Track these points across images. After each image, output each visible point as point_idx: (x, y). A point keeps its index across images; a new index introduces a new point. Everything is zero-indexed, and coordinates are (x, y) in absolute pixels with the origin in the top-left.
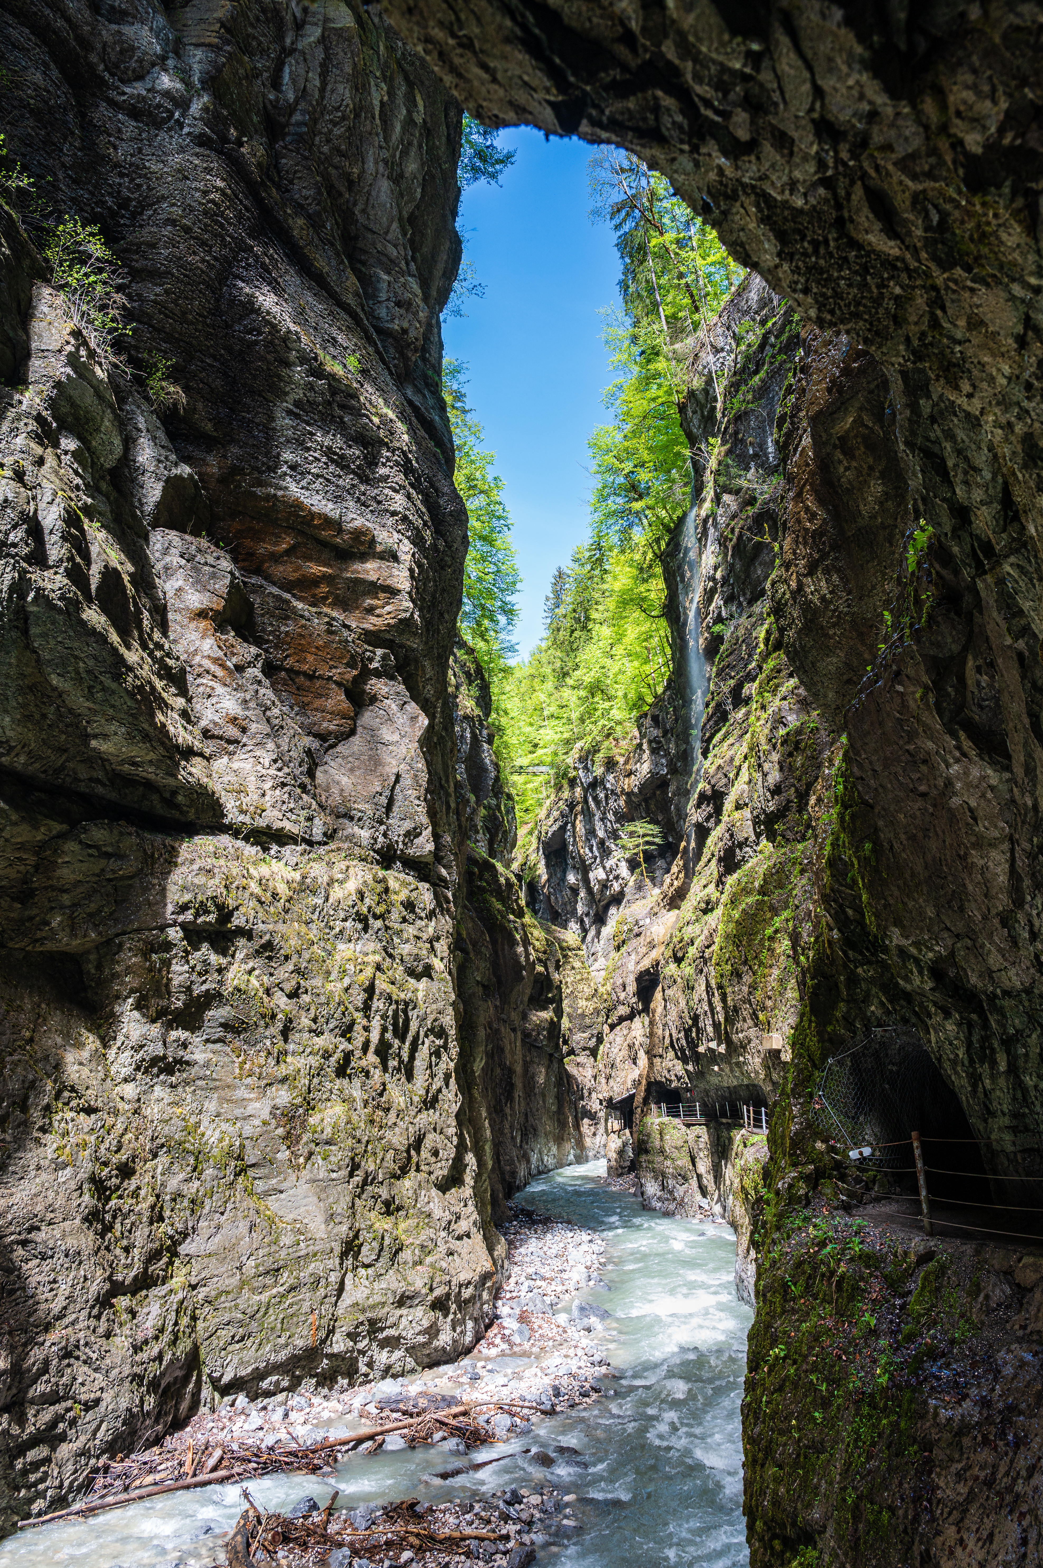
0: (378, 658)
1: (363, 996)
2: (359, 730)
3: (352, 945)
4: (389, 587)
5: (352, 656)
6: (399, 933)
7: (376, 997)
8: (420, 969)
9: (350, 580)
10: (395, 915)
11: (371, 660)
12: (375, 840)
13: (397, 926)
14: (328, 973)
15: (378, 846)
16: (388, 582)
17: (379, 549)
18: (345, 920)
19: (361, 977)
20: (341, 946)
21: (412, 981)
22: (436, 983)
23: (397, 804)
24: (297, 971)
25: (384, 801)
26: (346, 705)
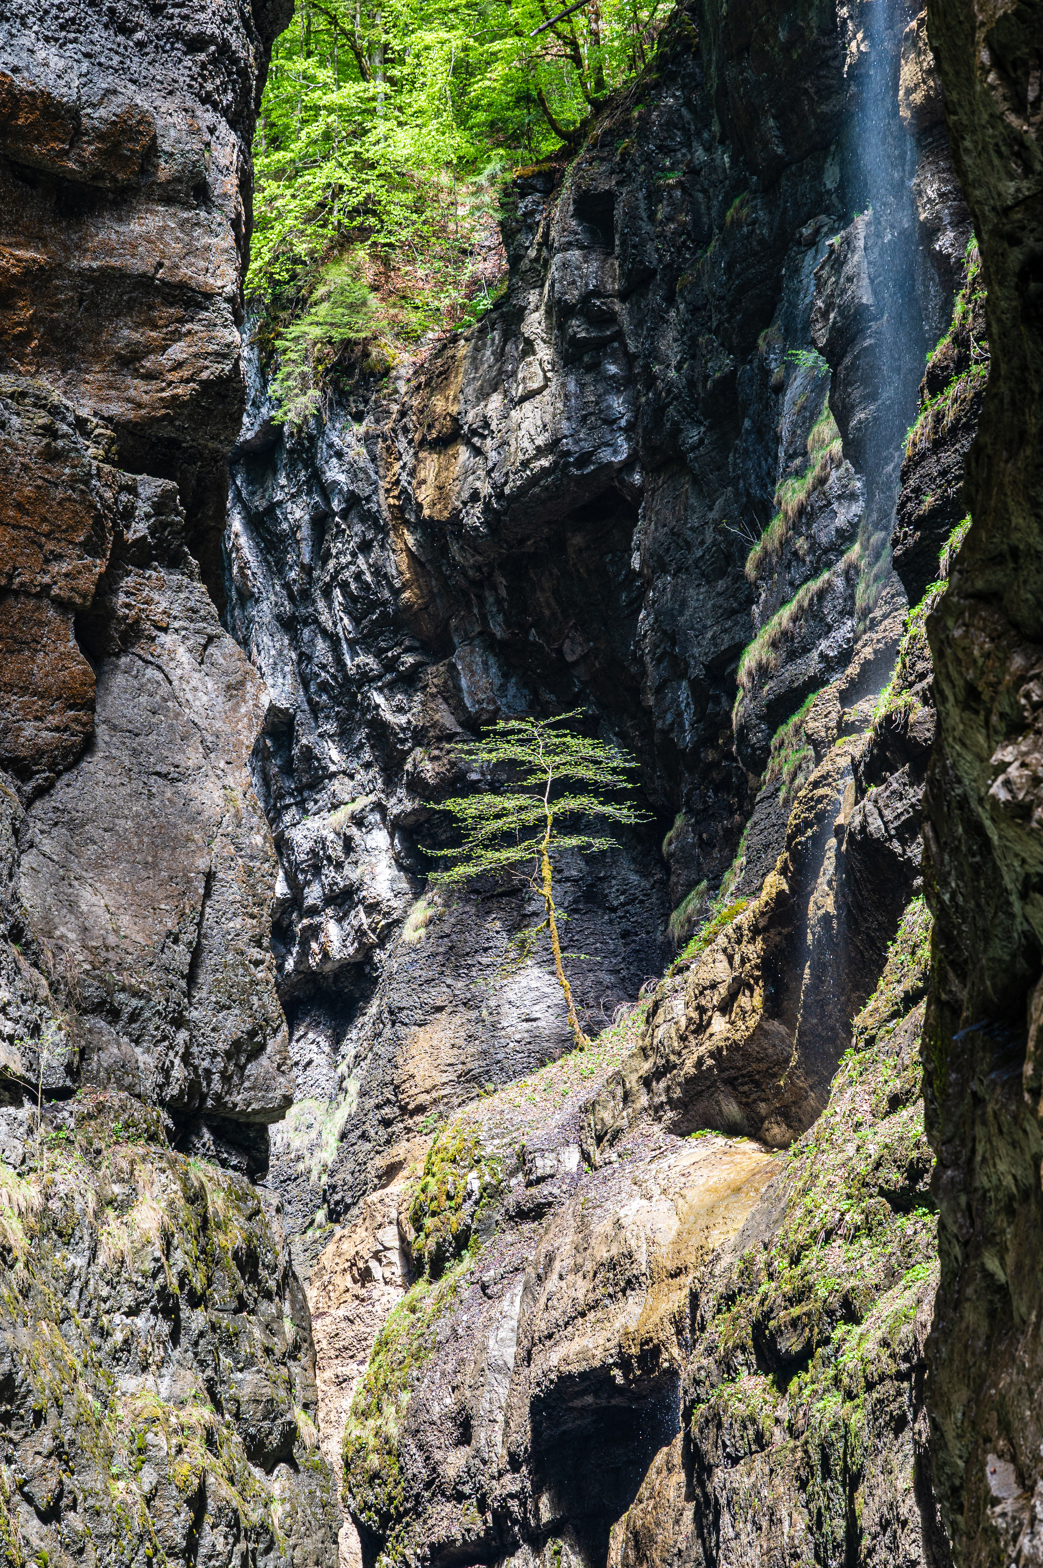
0: (143, 508)
1: (186, 1516)
2: (102, 732)
3: (149, 1379)
4: (183, 285)
5: (99, 520)
6: (230, 1341)
7: (209, 1520)
8: (274, 1440)
9: (89, 276)
10: (221, 1294)
11: (128, 514)
12: (166, 1072)
13: (226, 1321)
14: (110, 1454)
15: (173, 1090)
16: (185, 272)
17: (165, 170)
18: (132, 1312)
19: (182, 1469)
20: (128, 1383)
21: (258, 1472)
22: (302, 1476)
23: (209, 961)
24: (58, 1452)
25: (181, 956)
26: (79, 666)
